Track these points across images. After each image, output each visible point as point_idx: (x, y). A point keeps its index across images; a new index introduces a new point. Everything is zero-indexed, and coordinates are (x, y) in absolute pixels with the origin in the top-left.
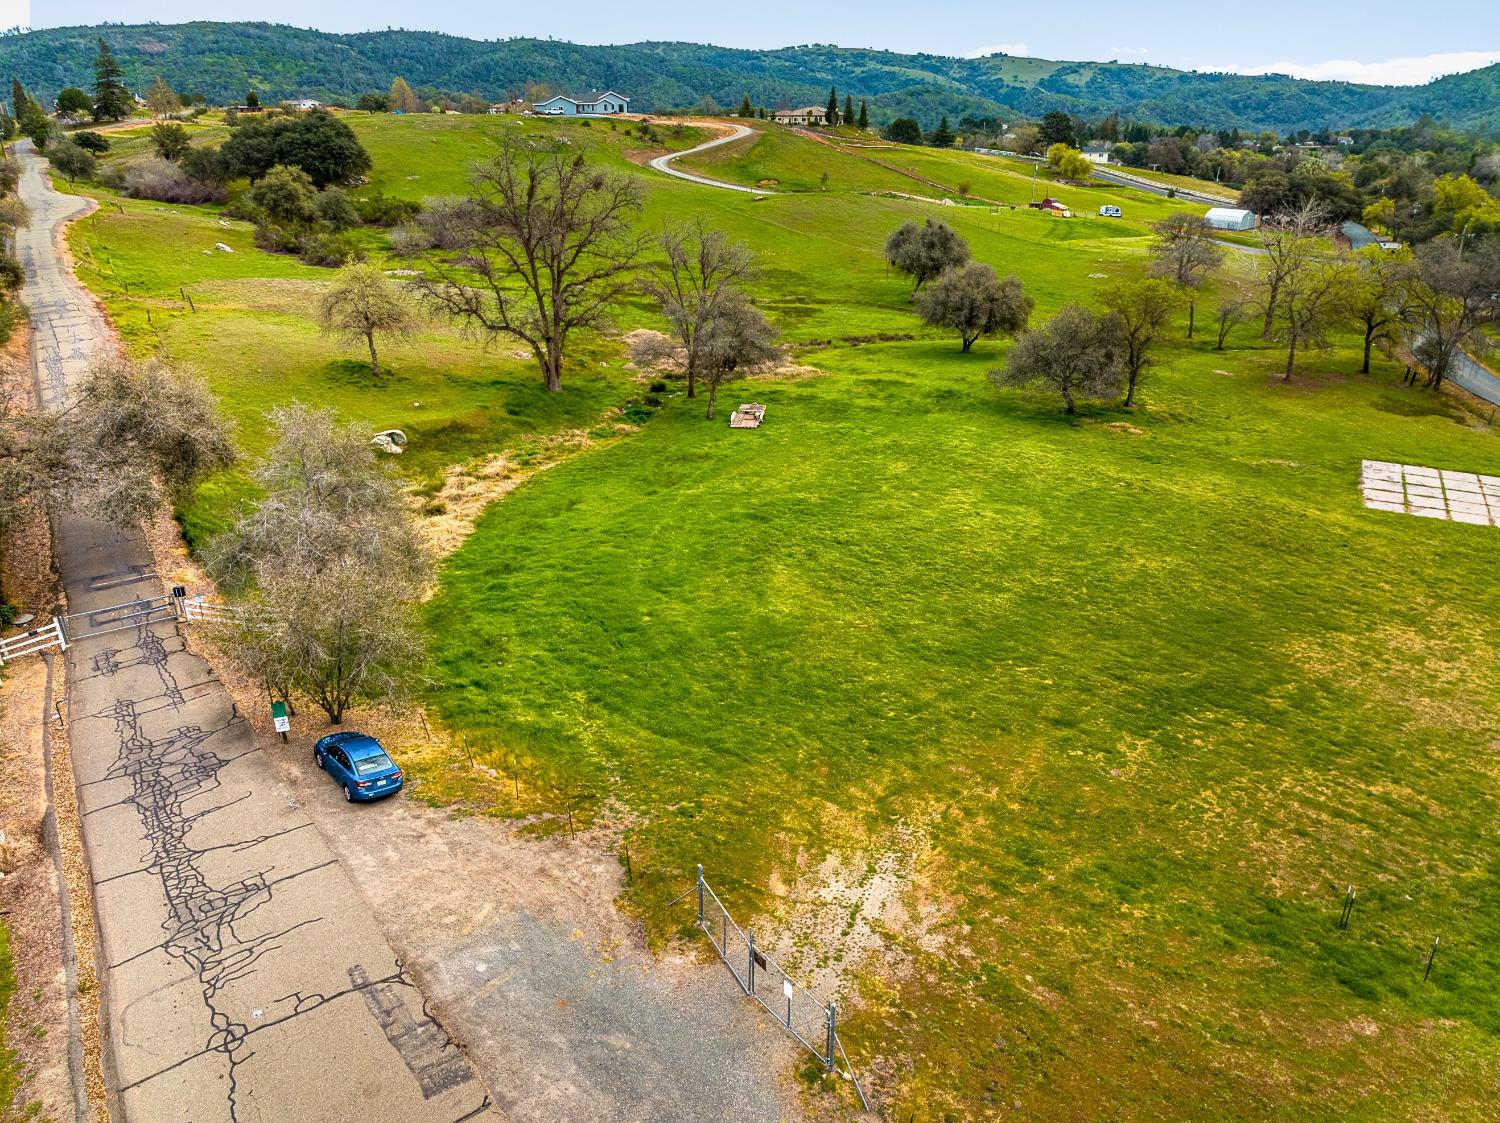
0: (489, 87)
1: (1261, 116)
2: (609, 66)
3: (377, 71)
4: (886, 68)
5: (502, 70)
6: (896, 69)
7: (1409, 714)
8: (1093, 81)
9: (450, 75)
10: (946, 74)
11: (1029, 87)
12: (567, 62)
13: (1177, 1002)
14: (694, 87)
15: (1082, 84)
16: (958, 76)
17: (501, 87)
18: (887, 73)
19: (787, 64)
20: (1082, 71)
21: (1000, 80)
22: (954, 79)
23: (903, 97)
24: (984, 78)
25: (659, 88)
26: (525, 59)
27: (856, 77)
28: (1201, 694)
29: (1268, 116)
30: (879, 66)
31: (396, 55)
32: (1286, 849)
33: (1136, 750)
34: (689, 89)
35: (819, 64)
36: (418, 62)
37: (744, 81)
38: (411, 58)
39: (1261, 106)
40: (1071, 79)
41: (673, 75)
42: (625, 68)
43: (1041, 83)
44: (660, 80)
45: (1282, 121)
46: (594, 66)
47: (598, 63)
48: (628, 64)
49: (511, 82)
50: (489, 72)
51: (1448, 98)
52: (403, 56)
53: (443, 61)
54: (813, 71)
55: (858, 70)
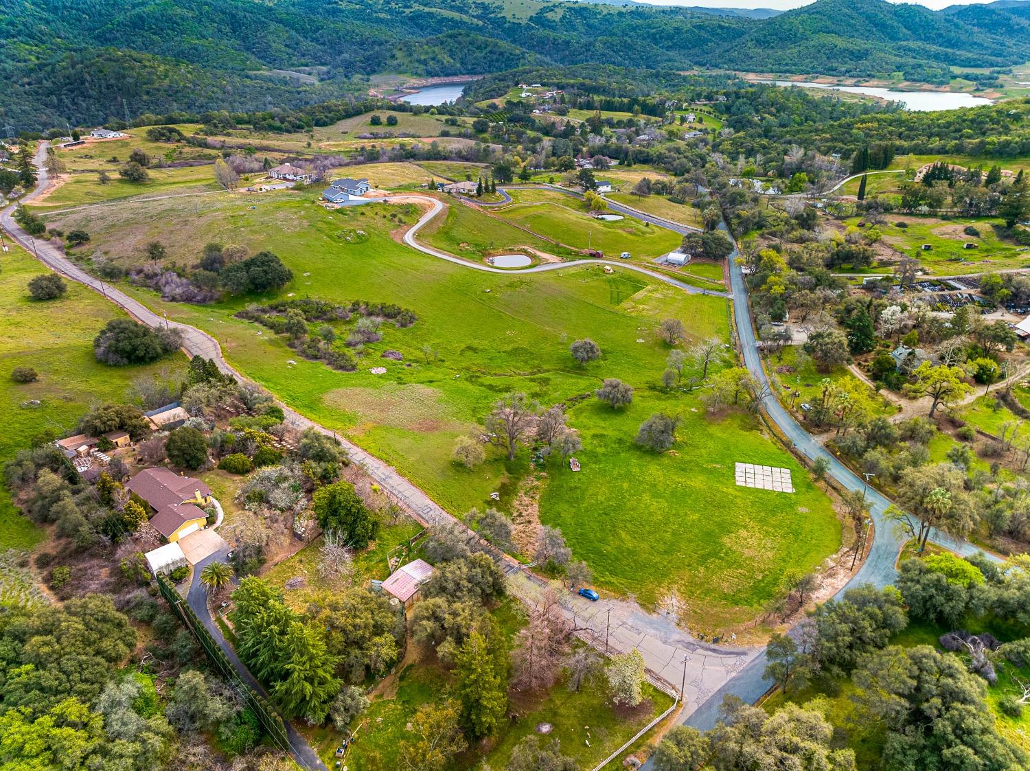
0: (145, 34)
1: (670, 44)
2: (233, 16)
3: (53, 21)
4: (427, 9)
5: (153, 21)
6: (433, 10)
7: (744, 554)
8: (564, 17)
9: (113, 24)
10: (467, 13)
11: (524, 22)
12: (201, 13)
13: (715, 609)
14: (296, 30)
15: (557, 19)
16: (475, 14)
17: (154, 33)
18: (428, 13)
19: (358, 7)
20: (556, 9)
21: (504, 17)
22: (473, 16)
23: (445, 39)
24: (492, 15)
25: (273, 33)
26: (170, 12)
27: (407, 16)
28: (709, 555)
29: (675, 44)
30: (421, 8)
31: (65, 7)
32: (726, 584)
33: (702, 569)
34: (293, 33)
35: (380, 7)
36: (84, 13)
37: (332, 26)
38: (78, 10)
39: (671, 37)
40: (550, 15)
41: (280, 21)
42: (245, 17)
43: (531, 19)
44: (273, 26)
45: (684, 48)
46: (222, 16)
47: (224, 13)
48: (247, 14)
49: (162, 30)
50: (143, 22)
51: (776, 34)
52: (71, 8)
53: (103, 12)
54: (376, 12)
55: (407, 11)
